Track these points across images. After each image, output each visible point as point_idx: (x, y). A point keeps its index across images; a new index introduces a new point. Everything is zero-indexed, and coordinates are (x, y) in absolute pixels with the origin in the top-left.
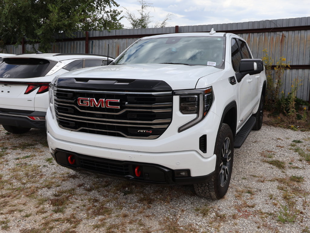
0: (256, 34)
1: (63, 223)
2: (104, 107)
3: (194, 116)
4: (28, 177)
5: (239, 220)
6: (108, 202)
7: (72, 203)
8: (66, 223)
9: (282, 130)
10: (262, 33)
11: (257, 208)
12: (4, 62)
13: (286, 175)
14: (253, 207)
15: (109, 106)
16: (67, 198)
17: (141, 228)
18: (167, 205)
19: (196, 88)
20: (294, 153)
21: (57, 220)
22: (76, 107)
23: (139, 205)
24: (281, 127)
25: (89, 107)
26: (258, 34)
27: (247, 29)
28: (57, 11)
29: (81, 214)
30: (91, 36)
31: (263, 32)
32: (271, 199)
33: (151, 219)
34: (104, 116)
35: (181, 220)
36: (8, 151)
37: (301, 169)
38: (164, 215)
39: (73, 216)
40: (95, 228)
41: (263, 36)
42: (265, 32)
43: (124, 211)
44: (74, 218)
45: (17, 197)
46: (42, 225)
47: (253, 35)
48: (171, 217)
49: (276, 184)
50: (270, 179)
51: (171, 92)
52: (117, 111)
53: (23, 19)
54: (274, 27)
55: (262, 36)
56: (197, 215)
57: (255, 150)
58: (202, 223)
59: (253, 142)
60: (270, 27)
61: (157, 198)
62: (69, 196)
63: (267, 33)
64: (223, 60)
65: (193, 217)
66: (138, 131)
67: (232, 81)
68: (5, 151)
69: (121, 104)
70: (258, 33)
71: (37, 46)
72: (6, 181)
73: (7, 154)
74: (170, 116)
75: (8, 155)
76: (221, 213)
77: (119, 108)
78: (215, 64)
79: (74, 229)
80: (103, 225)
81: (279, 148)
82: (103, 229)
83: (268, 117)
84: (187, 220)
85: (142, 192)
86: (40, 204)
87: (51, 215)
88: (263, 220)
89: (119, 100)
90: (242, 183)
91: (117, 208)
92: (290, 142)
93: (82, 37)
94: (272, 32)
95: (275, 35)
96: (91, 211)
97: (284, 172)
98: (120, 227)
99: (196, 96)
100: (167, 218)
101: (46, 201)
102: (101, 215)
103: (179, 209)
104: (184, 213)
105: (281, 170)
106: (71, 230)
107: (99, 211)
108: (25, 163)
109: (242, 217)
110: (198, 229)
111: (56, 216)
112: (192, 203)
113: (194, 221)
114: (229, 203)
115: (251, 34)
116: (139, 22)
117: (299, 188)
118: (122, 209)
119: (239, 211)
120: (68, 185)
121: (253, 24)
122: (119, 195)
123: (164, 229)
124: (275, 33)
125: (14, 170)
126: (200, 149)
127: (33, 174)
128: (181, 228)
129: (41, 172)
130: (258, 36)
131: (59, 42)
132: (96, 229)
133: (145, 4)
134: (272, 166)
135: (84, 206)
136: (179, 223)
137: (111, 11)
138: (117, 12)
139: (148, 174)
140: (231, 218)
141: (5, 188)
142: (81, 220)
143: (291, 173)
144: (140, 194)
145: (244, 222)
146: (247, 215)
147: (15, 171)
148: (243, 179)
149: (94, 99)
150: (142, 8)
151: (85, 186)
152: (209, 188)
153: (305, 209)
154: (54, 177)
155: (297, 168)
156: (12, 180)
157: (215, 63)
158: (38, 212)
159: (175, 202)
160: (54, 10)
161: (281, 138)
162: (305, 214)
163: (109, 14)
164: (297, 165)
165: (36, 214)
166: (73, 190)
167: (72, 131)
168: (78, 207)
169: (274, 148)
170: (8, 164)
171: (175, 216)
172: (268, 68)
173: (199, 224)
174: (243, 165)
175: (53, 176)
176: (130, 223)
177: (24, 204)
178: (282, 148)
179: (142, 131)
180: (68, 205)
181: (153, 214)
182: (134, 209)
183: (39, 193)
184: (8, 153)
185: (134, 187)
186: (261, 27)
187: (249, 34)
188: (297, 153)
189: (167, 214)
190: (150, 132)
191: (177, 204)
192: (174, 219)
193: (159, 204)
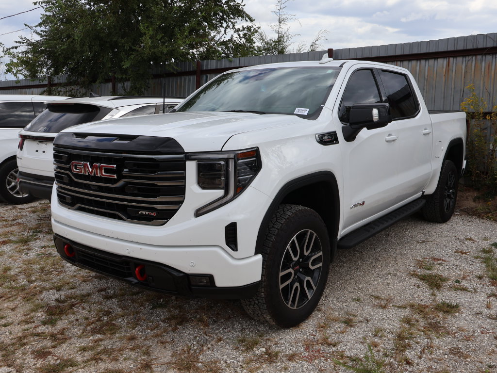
0: (460, 59)
1: (44, 339)
2: (99, 175)
3: (220, 193)
4: (43, 272)
5: (295, 363)
6: (123, 316)
7: (74, 313)
8: (48, 340)
9: (489, 224)
10: (470, 57)
11: (340, 348)
12: (47, 109)
13: (434, 300)
14: (334, 346)
15: (104, 174)
16: (73, 305)
17: (143, 357)
18: (202, 329)
19: (223, 150)
20: (478, 265)
21: (38, 335)
22: (71, 174)
23: (162, 324)
24: (490, 219)
25: (84, 175)
26: (464, 59)
27: (445, 50)
28: (151, 33)
29: (76, 330)
30: (205, 69)
31: (473, 55)
32: (376, 335)
33: (165, 347)
34: (101, 189)
35: (207, 352)
36: (41, 235)
37: (469, 291)
38: (188, 343)
39: (62, 332)
40: (80, 351)
41: (472, 62)
42: (476, 55)
43: (137, 331)
44: (63, 333)
45: (11, 299)
46: (15, 338)
47: (456, 60)
48: (195, 348)
49: (407, 312)
50: (401, 305)
51: (182, 156)
52: (115, 181)
53: (108, 45)
54: (492, 46)
55: (470, 62)
56: (237, 348)
57: (412, 255)
58: (235, 362)
59: (419, 243)
60: (485, 47)
61: (195, 317)
62: (77, 304)
63: (479, 57)
64: (322, 106)
65: (227, 351)
66: (140, 213)
67: (328, 139)
68: (36, 235)
69: (118, 171)
70: (464, 56)
71: (128, 84)
72: (11, 277)
73: (35, 239)
74: (181, 191)
75: (38, 240)
76: (277, 350)
77: (116, 177)
78: (306, 111)
79: (51, 350)
80: (93, 348)
81: (457, 254)
82: (90, 353)
83: (474, 201)
84: (215, 354)
85: (180, 307)
86: (32, 311)
87: (35, 327)
88: (335, 367)
89: (115, 166)
90: (347, 306)
91: (129, 327)
92: (486, 245)
93: (192, 70)
94: (489, 54)
95: (494, 60)
96: (92, 327)
97: (434, 295)
98: (115, 353)
99: (222, 163)
100: (189, 348)
101: (43, 307)
102: (100, 334)
103: (215, 337)
104: (219, 344)
105: (431, 291)
106: (47, 350)
107: (102, 328)
108: (50, 254)
109: (305, 358)
110: (222, 370)
111: (42, 329)
112: (242, 331)
113: (226, 357)
114: (299, 336)
115: (451, 59)
116: (274, 45)
117: (442, 322)
118: (134, 328)
119: (307, 350)
120: (87, 288)
121: (456, 42)
122: (145, 308)
123: (173, 364)
124: (494, 56)
125: (30, 262)
126: (228, 243)
127: (51, 270)
128: (200, 364)
129: (63, 267)
130: (464, 63)
131: (161, 78)
132: (79, 353)
133: (284, 17)
134: (421, 283)
135: (87, 319)
136: (201, 357)
137: (244, 29)
138: (252, 29)
139: (151, 278)
140: (284, 359)
141: (4, 286)
142: (70, 338)
143: (446, 296)
144: (176, 309)
145: (302, 366)
146: (315, 356)
147: (31, 264)
148: (355, 300)
149: (88, 163)
150: (279, 23)
151: (108, 292)
152: (260, 308)
153: (420, 358)
154: (75, 276)
155: (465, 289)
156: (20, 276)
157: (308, 110)
158: (21, 321)
159: (219, 325)
160: (147, 32)
161: (476, 238)
162: (415, 365)
163: (241, 33)
164: (467, 285)
165: (18, 324)
166: (89, 295)
167: (69, 209)
168: (77, 320)
169: (449, 254)
170: (28, 253)
171: (202, 346)
172: (477, 117)
173: (228, 362)
174: (372, 279)
175: (76, 274)
176: (133, 349)
177: (13, 310)
178: (464, 255)
179: (144, 213)
180: (67, 315)
181: (172, 340)
182: (152, 330)
183: (43, 296)
184: (38, 239)
185: (174, 298)
186: (470, 47)
187: (448, 58)
188: (484, 265)
189: (192, 342)
190: (154, 214)
191: (218, 329)
192: (198, 351)
193: (192, 326)
